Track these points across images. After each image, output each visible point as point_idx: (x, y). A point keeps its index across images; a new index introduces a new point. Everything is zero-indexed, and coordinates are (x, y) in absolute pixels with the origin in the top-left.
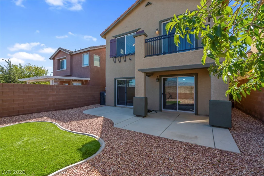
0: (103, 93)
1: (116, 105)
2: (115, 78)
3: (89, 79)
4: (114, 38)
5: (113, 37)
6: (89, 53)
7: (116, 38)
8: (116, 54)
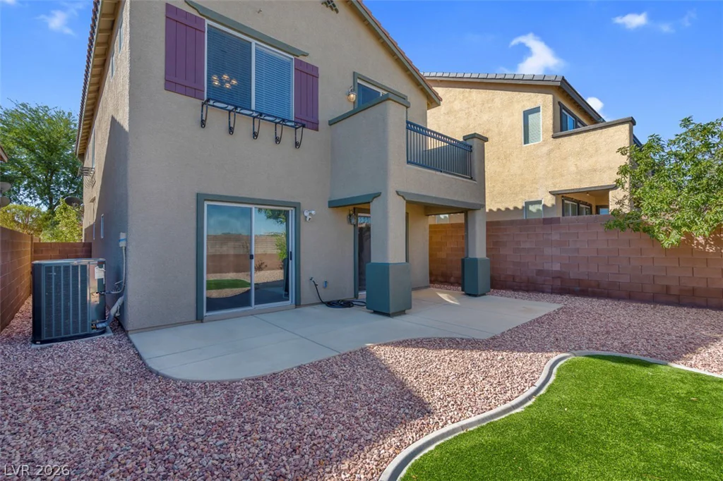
2: (198, 195)
4: (194, 12)
7: (207, 22)
8: (204, 87)
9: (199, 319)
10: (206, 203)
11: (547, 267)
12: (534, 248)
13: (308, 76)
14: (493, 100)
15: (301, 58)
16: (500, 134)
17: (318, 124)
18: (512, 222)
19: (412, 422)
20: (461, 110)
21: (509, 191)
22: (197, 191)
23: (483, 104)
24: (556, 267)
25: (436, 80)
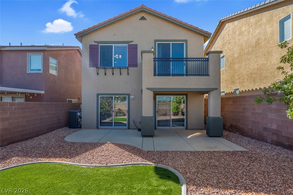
0: (76, 112)
1: (99, 127)
2: (97, 94)
3: (43, 92)
4: (96, 44)
5: (95, 42)
6: (42, 53)
7: (100, 45)
8: (99, 64)
9: (98, 128)
10: (99, 96)
11: (269, 126)
12: (262, 113)
13: (133, 49)
14: (261, 19)
15: (131, 43)
16: (265, 39)
17: (137, 65)
18: (252, 97)
19: (63, 158)
20: (245, 30)
21: (270, 76)
22: (97, 93)
23: (256, 24)
24: (274, 127)
25: (232, 18)
